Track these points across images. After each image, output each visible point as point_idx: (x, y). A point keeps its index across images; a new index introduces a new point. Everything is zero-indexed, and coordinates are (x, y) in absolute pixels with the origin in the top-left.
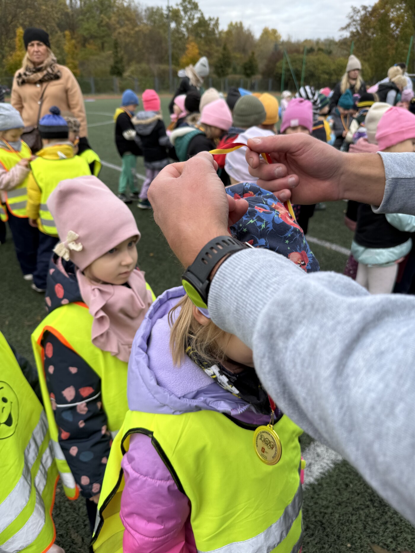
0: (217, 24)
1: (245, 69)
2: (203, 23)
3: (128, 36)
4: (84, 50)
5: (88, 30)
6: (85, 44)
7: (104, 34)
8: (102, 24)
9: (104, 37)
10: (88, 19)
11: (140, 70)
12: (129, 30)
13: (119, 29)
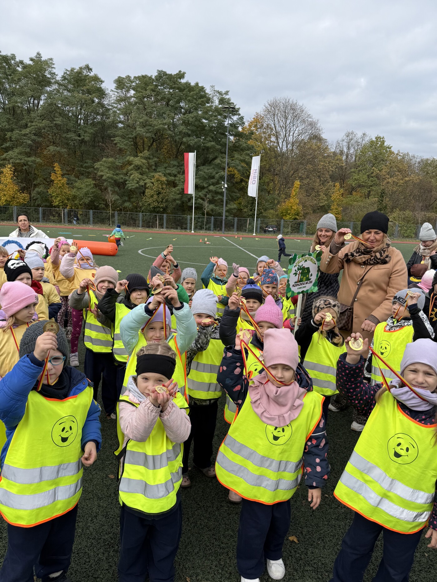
3: (397, 185)
4: (350, 197)
5: (357, 180)
6: (352, 192)
7: (372, 183)
8: (372, 175)
9: (371, 186)
10: (359, 171)
11: (403, 216)
12: (399, 180)
13: (388, 179)
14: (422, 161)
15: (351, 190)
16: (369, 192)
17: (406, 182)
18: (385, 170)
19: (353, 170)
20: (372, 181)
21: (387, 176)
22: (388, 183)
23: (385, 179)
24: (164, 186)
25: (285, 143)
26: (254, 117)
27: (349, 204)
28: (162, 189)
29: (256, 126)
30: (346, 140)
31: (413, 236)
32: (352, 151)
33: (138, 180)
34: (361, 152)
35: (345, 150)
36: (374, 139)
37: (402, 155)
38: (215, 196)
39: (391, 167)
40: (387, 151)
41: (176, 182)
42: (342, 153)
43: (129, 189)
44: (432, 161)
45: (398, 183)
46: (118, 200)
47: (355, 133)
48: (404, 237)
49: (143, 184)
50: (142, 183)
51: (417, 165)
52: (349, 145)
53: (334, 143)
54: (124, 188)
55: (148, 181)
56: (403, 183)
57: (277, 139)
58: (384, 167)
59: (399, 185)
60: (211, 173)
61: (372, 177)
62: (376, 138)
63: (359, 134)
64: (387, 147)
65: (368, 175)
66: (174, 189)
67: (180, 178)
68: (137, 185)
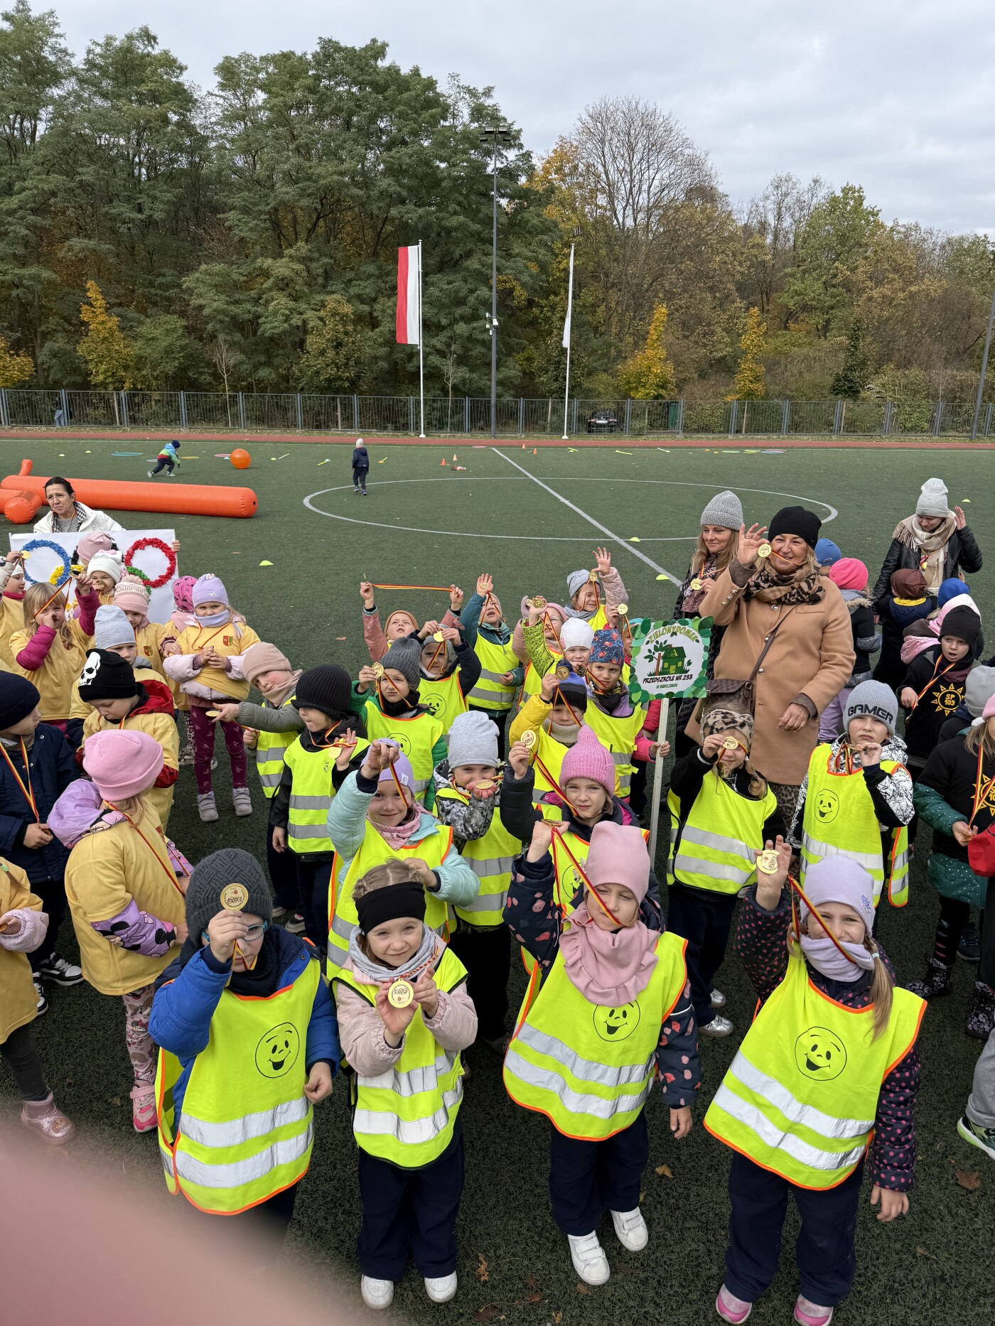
3: (891, 303)
4: (784, 336)
5: (799, 295)
6: (787, 322)
7: (834, 301)
8: (834, 282)
9: (832, 308)
10: (804, 272)
11: (903, 381)
12: (895, 291)
13: (871, 289)
14: (949, 242)
15: (787, 318)
16: (828, 321)
17: (912, 296)
18: (864, 268)
19: (789, 270)
20: (833, 296)
21: (869, 283)
22: (870, 299)
23: (863, 290)
24: (350, 328)
25: (629, 211)
26: (555, 147)
27: (780, 353)
28: (346, 333)
29: (559, 170)
30: (772, 198)
31: (926, 426)
32: (787, 222)
33: (288, 312)
34: (809, 225)
35: (772, 220)
36: (839, 194)
37: (903, 230)
38: (470, 346)
39: (878, 261)
40: (868, 222)
41: (375, 314)
42: (763, 226)
43: (267, 335)
44: (973, 243)
45: (893, 299)
46: (241, 363)
47: (794, 180)
48: (906, 430)
49: (300, 323)
50: (296, 321)
51: (937, 252)
52: (780, 208)
53: (745, 205)
54: (255, 333)
55: (309, 314)
56: (905, 300)
57: (611, 202)
58: (861, 261)
59: (894, 304)
60: (457, 292)
61: (834, 286)
62: (843, 190)
63: (805, 183)
64: (870, 213)
65: (824, 283)
66: (371, 334)
67: (383, 305)
68: (286, 325)
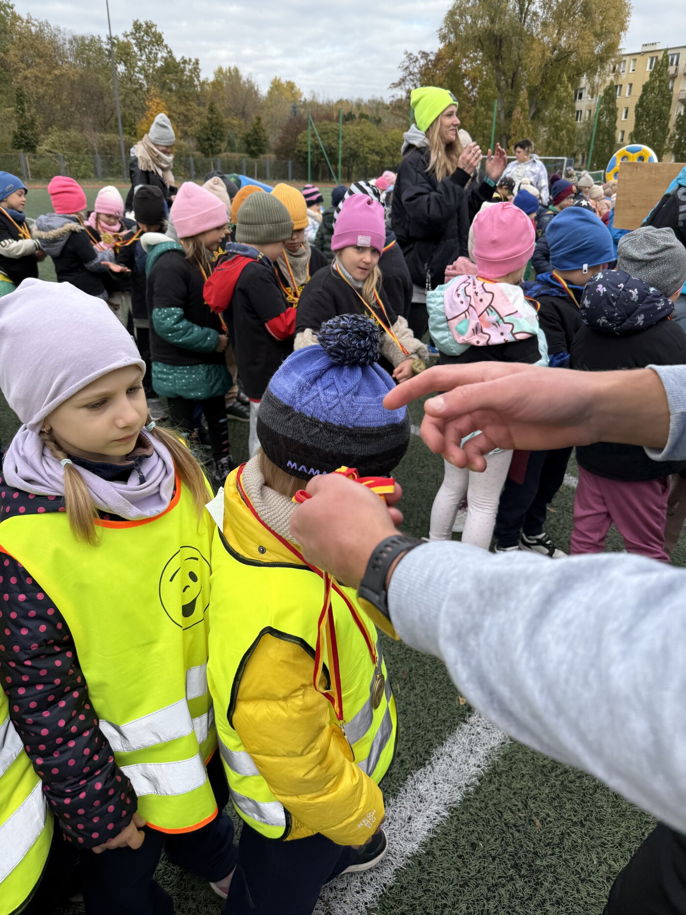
0: (196, 70)
1: (249, 144)
2: (172, 67)
3: (42, 83)
11: (67, 140)
12: (43, 73)
13: (24, 70)
17: (57, 78)
18: (14, 52)
21: (22, 65)
22: (26, 78)
23: (17, 70)
31: (92, 175)
39: (24, 47)
45: (43, 80)
56: (53, 81)
58: (9, 46)
59: (45, 83)
